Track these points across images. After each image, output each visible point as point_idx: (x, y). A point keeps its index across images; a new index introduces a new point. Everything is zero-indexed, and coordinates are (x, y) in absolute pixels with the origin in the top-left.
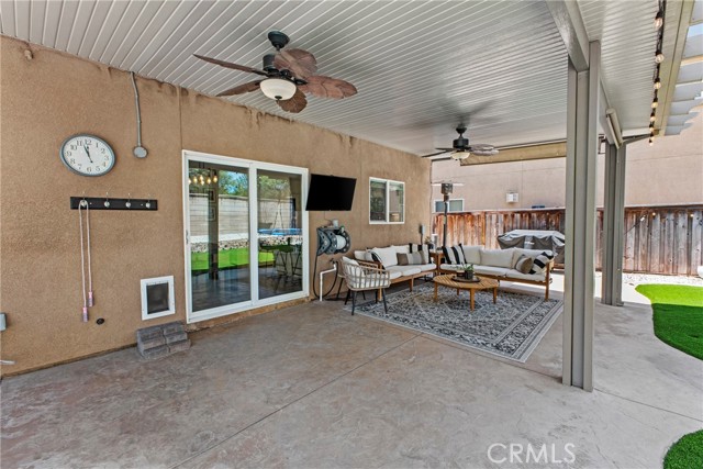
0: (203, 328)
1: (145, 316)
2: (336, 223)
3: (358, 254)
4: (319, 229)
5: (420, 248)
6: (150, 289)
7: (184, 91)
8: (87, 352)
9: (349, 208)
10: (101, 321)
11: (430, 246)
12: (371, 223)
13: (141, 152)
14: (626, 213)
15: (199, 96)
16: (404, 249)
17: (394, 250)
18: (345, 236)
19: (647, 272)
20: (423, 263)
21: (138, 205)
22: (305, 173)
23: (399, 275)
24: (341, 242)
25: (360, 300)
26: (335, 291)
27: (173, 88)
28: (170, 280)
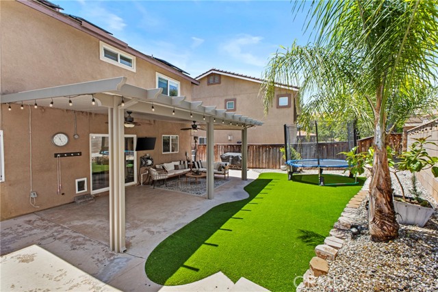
0: (97, 196)
1: (77, 192)
2: (148, 155)
3: (157, 166)
4: (141, 157)
5: (184, 162)
6: (79, 183)
7: (91, 113)
8: (59, 204)
9: (153, 149)
10: (63, 194)
11: (189, 161)
12: (163, 153)
13: (76, 137)
14: (249, 147)
15: (96, 114)
16: (177, 163)
17: (173, 163)
18: (152, 160)
19: (269, 168)
20: (185, 168)
21: (75, 154)
22: (135, 136)
23: (173, 174)
24: (150, 162)
25: (158, 184)
26: (147, 181)
27: (87, 113)
28: (85, 179)
